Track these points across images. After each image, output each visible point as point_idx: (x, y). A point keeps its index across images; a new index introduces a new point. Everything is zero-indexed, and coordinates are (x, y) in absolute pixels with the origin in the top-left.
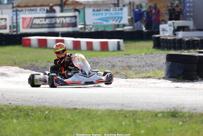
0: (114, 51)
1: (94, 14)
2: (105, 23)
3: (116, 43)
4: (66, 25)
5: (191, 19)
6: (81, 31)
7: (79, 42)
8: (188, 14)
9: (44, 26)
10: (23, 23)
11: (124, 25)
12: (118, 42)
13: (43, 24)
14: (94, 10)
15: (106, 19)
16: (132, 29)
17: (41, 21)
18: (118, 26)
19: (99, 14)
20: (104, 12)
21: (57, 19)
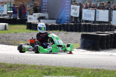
0: (3, 30)
3: (4, 25)
5: (46, 12)
8: (44, 10)
12: (5, 25)
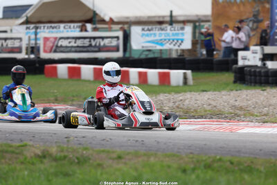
0: (179, 86)
1: (143, 35)
2: (159, 47)
3: (182, 74)
8: (276, 37)
10: (45, 44)
12: (185, 74)
13: (72, 47)
14: (143, 30)
15: (160, 42)
17: (70, 42)
19: (151, 34)
20: (157, 32)
21: (92, 40)
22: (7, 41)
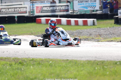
0: (91, 26)
1: (79, 4)
2: (85, 9)
4: (62, 11)
6: (71, 14)
7: (70, 21)
9: (49, 11)
10: (37, 9)
11: (97, 11)
12: (93, 20)
13: (48, 10)
14: (79, 2)
15: (86, 7)
16: (101, 13)
17: (47, 8)
18: (93, 11)
19: (82, 4)
20: (85, 3)
21: (57, 7)
22: (21, 9)
